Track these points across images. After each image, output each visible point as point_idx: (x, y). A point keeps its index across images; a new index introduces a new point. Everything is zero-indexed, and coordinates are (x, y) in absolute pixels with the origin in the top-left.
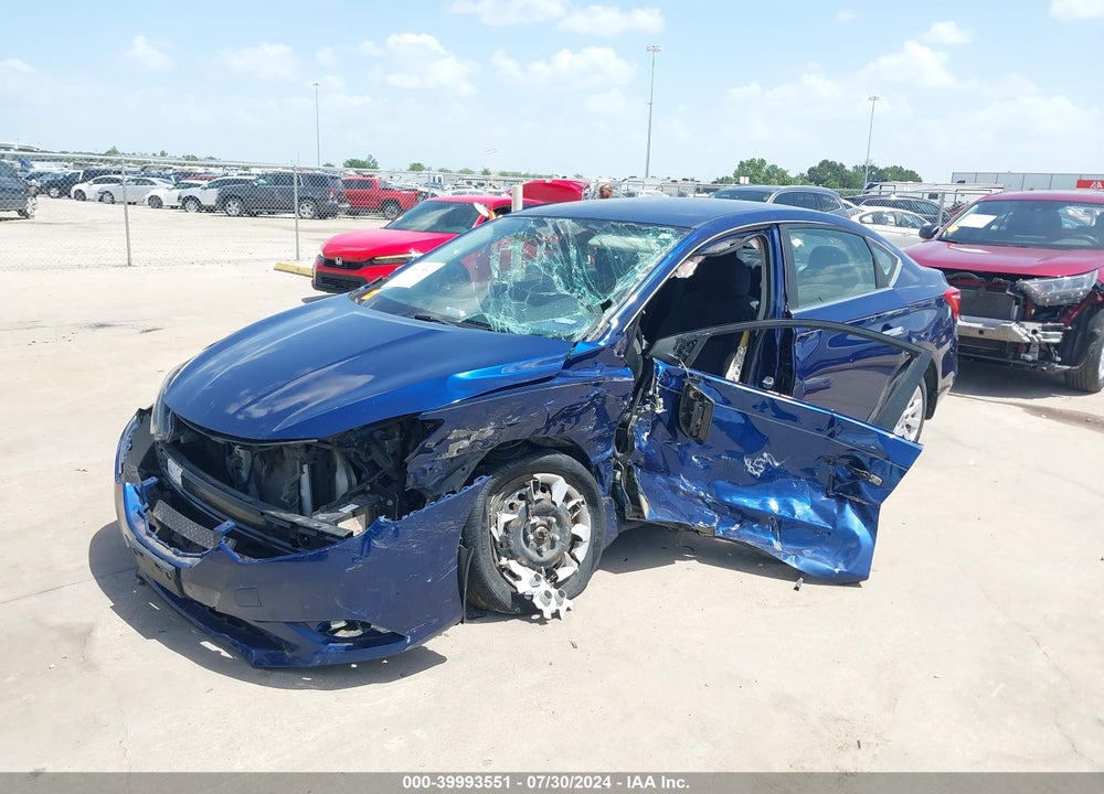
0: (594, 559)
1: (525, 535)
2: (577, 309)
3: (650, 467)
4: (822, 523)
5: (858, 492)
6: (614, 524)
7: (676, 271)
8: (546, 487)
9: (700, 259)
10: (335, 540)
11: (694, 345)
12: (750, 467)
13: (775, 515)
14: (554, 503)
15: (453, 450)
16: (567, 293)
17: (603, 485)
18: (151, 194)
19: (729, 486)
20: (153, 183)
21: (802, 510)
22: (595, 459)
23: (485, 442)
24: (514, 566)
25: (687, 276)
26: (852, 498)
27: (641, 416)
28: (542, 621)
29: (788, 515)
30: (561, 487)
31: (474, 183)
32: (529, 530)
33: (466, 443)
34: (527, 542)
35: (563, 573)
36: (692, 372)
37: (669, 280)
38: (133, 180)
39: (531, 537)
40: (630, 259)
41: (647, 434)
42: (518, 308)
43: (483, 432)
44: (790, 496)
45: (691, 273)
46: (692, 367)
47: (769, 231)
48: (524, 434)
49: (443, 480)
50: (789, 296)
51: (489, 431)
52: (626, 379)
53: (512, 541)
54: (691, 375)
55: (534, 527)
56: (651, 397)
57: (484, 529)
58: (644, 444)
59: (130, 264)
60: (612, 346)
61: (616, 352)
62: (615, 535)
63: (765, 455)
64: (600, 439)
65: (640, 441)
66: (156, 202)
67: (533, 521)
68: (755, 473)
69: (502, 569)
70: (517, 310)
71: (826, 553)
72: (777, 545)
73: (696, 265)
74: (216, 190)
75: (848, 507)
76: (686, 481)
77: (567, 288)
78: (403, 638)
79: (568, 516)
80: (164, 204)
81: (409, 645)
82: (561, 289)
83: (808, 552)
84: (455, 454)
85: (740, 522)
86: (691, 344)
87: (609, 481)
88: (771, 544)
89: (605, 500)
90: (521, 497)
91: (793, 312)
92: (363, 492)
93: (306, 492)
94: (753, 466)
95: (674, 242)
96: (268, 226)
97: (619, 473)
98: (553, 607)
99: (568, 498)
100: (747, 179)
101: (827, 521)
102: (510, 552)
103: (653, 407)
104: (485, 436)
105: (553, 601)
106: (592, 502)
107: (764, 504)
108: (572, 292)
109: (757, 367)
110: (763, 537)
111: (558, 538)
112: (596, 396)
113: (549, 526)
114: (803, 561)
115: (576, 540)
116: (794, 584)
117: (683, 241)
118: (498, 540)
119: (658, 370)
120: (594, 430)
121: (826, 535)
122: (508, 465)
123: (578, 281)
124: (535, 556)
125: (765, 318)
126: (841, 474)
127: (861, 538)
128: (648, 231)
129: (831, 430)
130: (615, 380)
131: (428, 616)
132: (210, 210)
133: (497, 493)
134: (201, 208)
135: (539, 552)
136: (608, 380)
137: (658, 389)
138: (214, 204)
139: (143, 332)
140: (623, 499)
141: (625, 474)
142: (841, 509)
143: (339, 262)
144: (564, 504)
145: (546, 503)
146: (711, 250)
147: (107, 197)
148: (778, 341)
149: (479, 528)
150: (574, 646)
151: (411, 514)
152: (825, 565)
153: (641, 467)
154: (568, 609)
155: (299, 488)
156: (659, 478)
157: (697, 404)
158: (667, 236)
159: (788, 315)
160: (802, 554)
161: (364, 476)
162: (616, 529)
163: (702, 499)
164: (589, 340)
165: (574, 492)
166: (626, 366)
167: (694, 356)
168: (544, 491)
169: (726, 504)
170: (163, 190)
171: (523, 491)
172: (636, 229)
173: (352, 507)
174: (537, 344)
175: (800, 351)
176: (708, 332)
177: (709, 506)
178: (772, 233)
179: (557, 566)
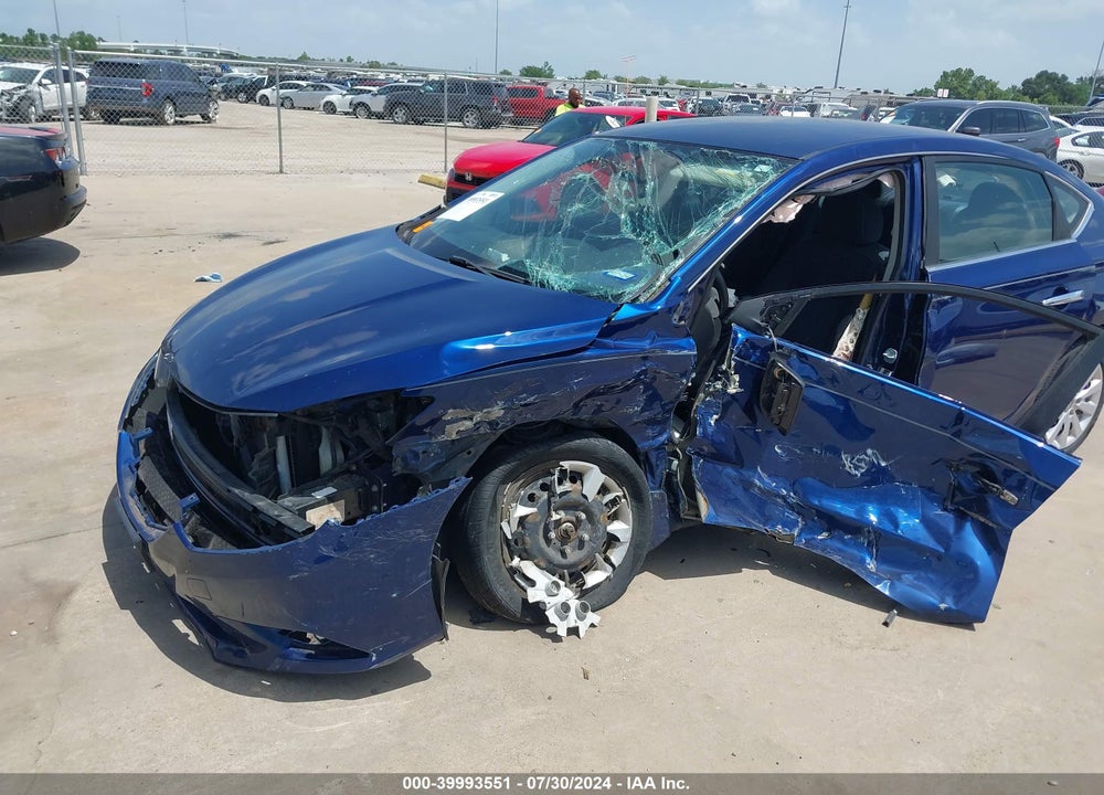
0: (635, 563)
1: (546, 531)
2: (640, 259)
3: (718, 456)
4: (931, 543)
5: (985, 511)
6: (666, 522)
7: (772, 213)
8: (576, 477)
9: (808, 199)
10: (293, 534)
11: (788, 310)
12: (848, 464)
13: (873, 526)
14: (585, 497)
15: (452, 432)
16: (632, 236)
17: (653, 475)
18: (325, 100)
19: (819, 485)
20: (329, 90)
21: (909, 524)
22: (643, 446)
23: (493, 424)
24: (529, 569)
25: (787, 221)
26: (976, 516)
27: (707, 395)
28: (556, 638)
29: (889, 527)
30: (595, 478)
31: (649, 91)
32: (552, 526)
33: (469, 424)
34: (548, 540)
35: (593, 578)
36: (781, 342)
37: (760, 226)
38: (313, 86)
39: (553, 535)
40: (716, 195)
41: (715, 417)
42: (568, 254)
43: (489, 413)
44: (896, 504)
45: (792, 217)
46: (785, 337)
47: (908, 165)
48: (546, 415)
49: (444, 463)
50: (926, 248)
51: (497, 412)
52: (685, 352)
53: (527, 539)
54: (780, 347)
55: (558, 523)
56: (724, 372)
57: (491, 523)
58: (710, 430)
59: (281, 172)
60: (670, 310)
61: (676, 317)
62: (666, 536)
63: (869, 451)
64: (651, 422)
65: (705, 425)
66: (330, 108)
67: (555, 517)
68: (854, 472)
69: (514, 571)
70: (567, 257)
71: (931, 582)
72: (871, 565)
73: (800, 207)
74: (383, 96)
75: (968, 527)
76: (764, 475)
77: (634, 231)
78: (366, 655)
79: (602, 512)
80: (338, 110)
81: (374, 663)
82: (627, 232)
83: (908, 577)
84: (454, 436)
85: (828, 530)
86: (783, 309)
87: (661, 472)
88: (863, 561)
89: (654, 494)
90: (544, 487)
91: (930, 269)
92: (348, 471)
93: (283, 466)
94: (853, 465)
95: (772, 177)
96: (431, 135)
97: (676, 462)
98: (572, 620)
99: (604, 490)
100: (947, 91)
101: (938, 541)
102: (526, 551)
103: (725, 386)
104: (493, 417)
105: (572, 614)
106: (637, 496)
107: (862, 511)
108: (638, 235)
109: (878, 335)
110: (856, 552)
111: (586, 537)
112: (644, 372)
113: (577, 524)
114: (902, 588)
115: (612, 540)
116: (883, 616)
117: (783, 177)
118: (510, 537)
119: (736, 338)
120: (643, 410)
121: (934, 560)
122: (527, 450)
123: (649, 221)
124: (558, 558)
125: (892, 279)
126: (964, 484)
127: (981, 571)
128: (742, 162)
129: (957, 428)
130: (670, 353)
131: (397, 633)
132: (379, 116)
133: (514, 480)
134: (371, 115)
135: (563, 554)
136: (659, 353)
137: (733, 363)
138: (381, 110)
139: (265, 244)
140: (678, 493)
141: (683, 465)
142: (959, 528)
143: (469, 178)
144: (599, 498)
145: (574, 496)
146: (824, 187)
147: (287, 103)
148: (907, 306)
149: (484, 523)
150: (586, 677)
151: (368, 518)
152: (929, 597)
153: (704, 457)
154: (592, 625)
155: (275, 462)
156: (729, 470)
157: (782, 385)
158: (765, 168)
159: (923, 275)
160: (900, 579)
161: (350, 453)
162: (667, 528)
163: (783, 498)
164: (642, 300)
165: (612, 483)
166: (688, 335)
167: (788, 323)
168: (573, 481)
169: (812, 507)
170: (337, 96)
171: (547, 480)
172: (729, 158)
173: (330, 490)
174: (578, 302)
175: (935, 320)
176: (808, 294)
177: (791, 507)
178: (912, 168)
179: (586, 569)
